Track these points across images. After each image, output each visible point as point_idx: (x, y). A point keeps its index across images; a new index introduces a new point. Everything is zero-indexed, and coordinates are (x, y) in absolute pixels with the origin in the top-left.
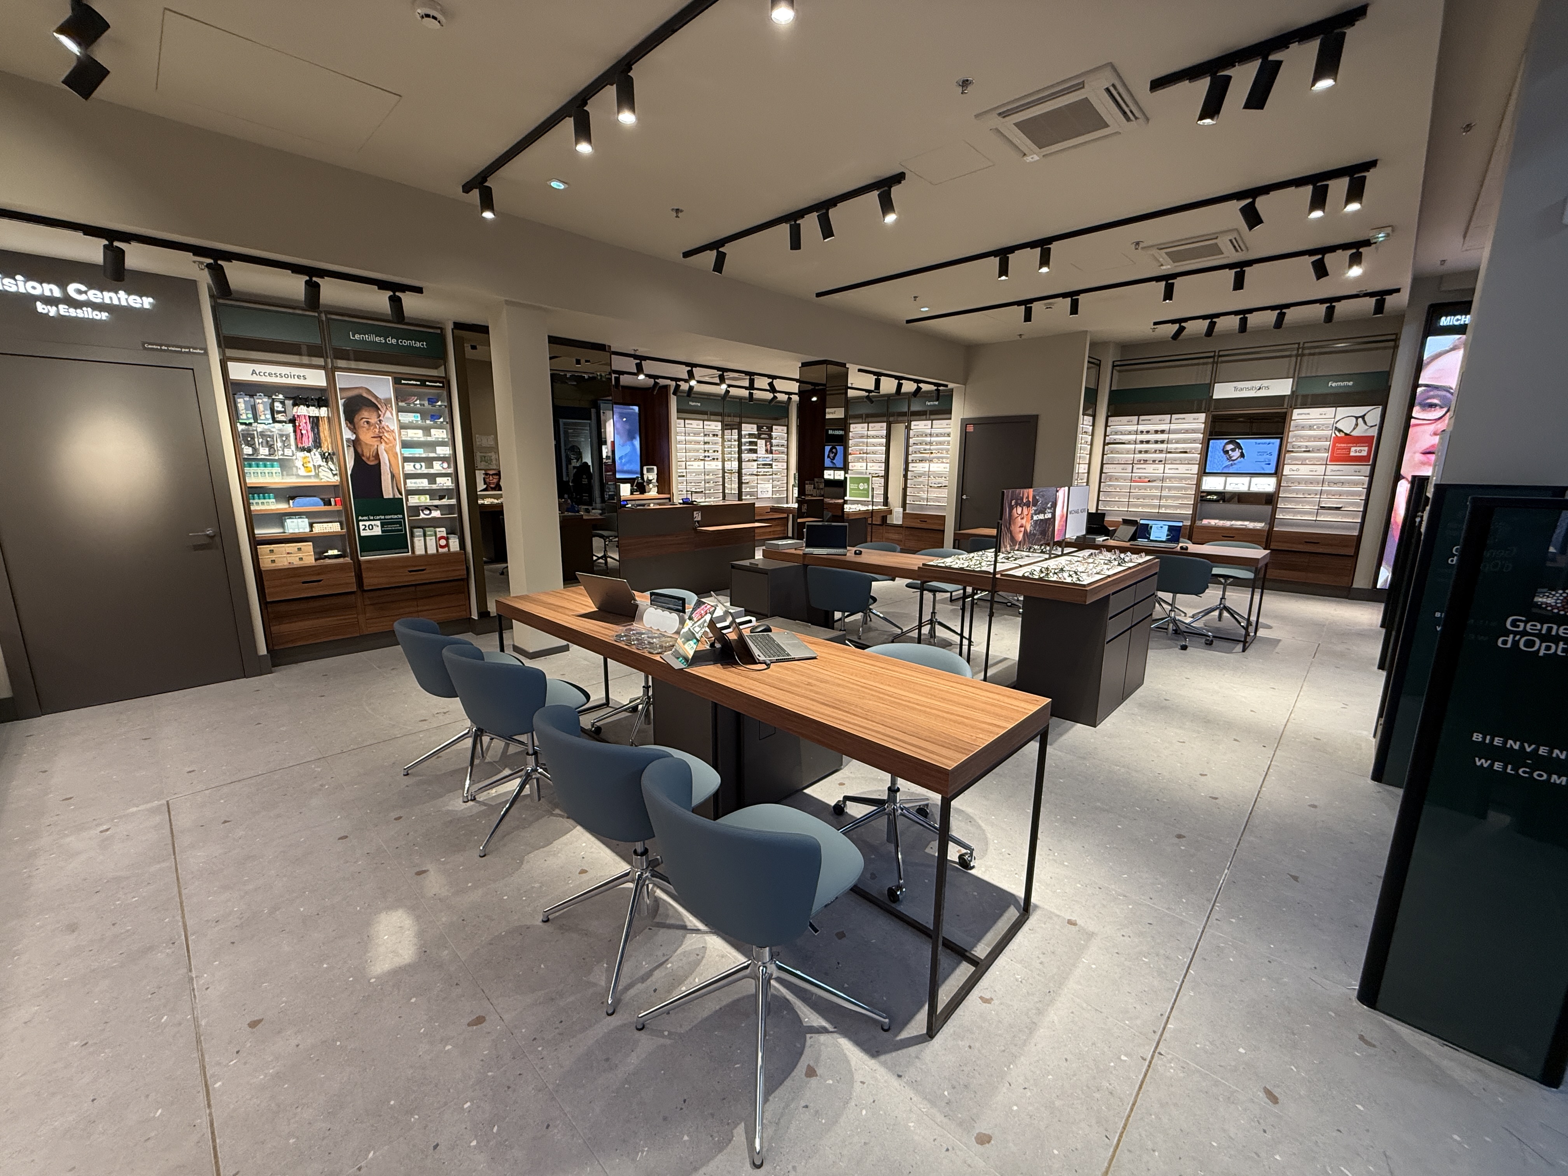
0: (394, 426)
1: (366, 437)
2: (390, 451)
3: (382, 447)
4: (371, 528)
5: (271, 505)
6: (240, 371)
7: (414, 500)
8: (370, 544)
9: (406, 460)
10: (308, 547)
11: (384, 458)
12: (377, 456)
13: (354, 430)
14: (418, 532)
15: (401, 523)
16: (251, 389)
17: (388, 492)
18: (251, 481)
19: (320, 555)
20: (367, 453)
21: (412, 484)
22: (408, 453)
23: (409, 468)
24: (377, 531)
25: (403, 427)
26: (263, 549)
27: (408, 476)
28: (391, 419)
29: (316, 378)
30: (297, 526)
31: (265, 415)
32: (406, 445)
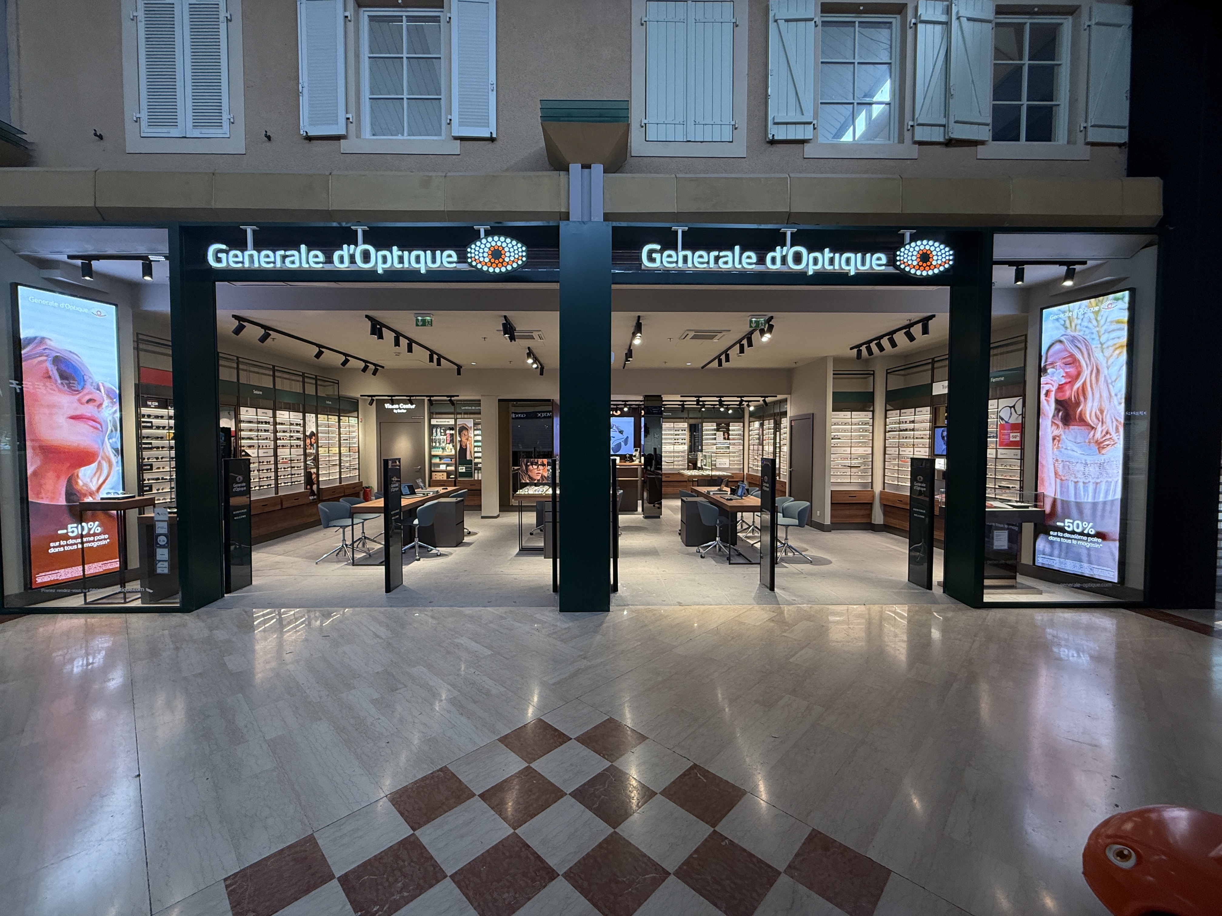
0: (472, 436)
1: (464, 439)
2: (470, 444)
3: (468, 443)
4: (462, 469)
5: (437, 460)
6: (434, 422)
7: (477, 460)
8: (462, 475)
9: (475, 446)
10: (445, 474)
11: (468, 446)
12: (466, 445)
13: (460, 437)
14: (476, 471)
15: (471, 468)
16: (437, 426)
17: (468, 458)
18: (433, 453)
19: (448, 477)
20: (464, 444)
21: (476, 455)
22: (476, 444)
23: (476, 449)
24: (464, 470)
25: (475, 435)
26: (434, 474)
27: (475, 452)
28: (471, 433)
29: (452, 422)
30: (443, 467)
31: (439, 434)
32: (476, 441)
